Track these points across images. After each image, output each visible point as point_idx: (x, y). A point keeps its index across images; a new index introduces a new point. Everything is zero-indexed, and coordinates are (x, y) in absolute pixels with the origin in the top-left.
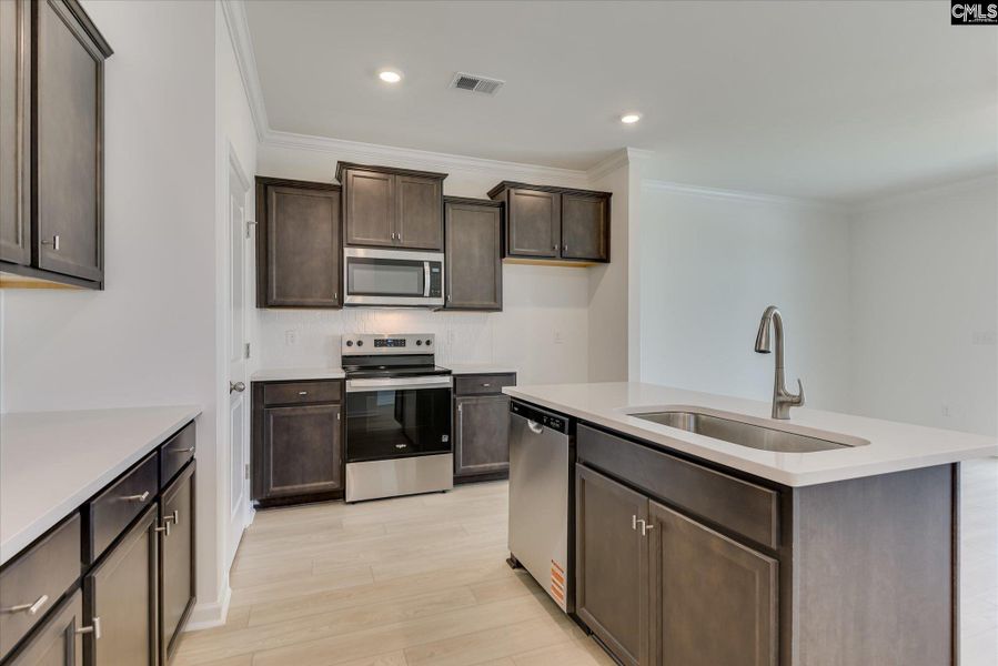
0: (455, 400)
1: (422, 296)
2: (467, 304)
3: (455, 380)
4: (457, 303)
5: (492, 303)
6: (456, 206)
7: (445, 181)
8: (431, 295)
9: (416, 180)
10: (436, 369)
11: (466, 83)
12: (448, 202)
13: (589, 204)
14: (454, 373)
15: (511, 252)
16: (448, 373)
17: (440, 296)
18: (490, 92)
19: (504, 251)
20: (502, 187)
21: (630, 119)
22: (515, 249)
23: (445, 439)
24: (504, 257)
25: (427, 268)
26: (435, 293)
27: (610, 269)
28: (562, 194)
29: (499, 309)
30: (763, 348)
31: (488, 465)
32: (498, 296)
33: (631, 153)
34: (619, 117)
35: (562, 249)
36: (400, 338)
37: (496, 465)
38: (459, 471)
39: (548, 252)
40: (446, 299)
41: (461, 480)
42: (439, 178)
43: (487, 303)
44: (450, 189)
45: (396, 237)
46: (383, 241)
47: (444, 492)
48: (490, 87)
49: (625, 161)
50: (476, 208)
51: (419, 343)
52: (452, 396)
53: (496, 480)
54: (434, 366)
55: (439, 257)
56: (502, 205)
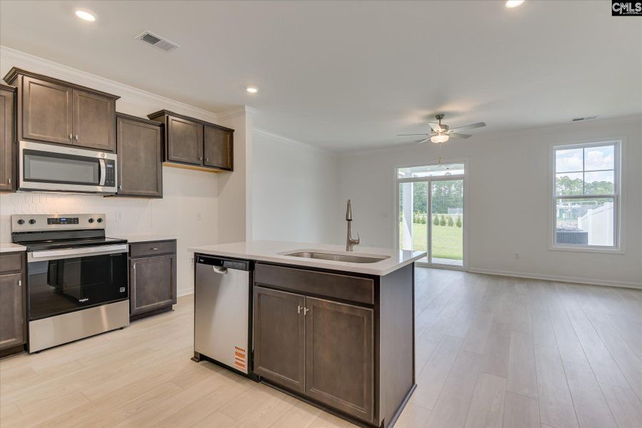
0: (130, 261)
1: (98, 185)
2: (134, 192)
3: (130, 246)
4: (127, 191)
5: (156, 192)
6: (126, 121)
7: (117, 101)
8: (106, 185)
9: (92, 96)
10: (107, 240)
11: (150, 39)
12: (119, 116)
13: (221, 134)
14: (129, 242)
15: (170, 158)
16: (125, 242)
17: (114, 186)
18: (167, 50)
19: (164, 157)
20: (162, 113)
21: (252, 90)
22: (172, 157)
23: (123, 290)
24: (164, 161)
25: (102, 164)
26: (110, 182)
27: (233, 174)
28: (204, 126)
29: (160, 197)
30: (349, 218)
31: (156, 304)
32: (159, 188)
33: (247, 109)
34: (246, 88)
35: (204, 160)
36: (73, 217)
37: (162, 303)
38: (133, 312)
39: (195, 161)
40: (119, 187)
41: (135, 317)
42: (113, 99)
43: (151, 192)
44: (121, 107)
45: (74, 138)
46: (60, 139)
47: (121, 328)
48: (168, 47)
49: (243, 113)
50: (142, 124)
51: (91, 221)
52: (128, 258)
53: (160, 313)
54: (105, 238)
55: (113, 157)
56: (162, 126)
